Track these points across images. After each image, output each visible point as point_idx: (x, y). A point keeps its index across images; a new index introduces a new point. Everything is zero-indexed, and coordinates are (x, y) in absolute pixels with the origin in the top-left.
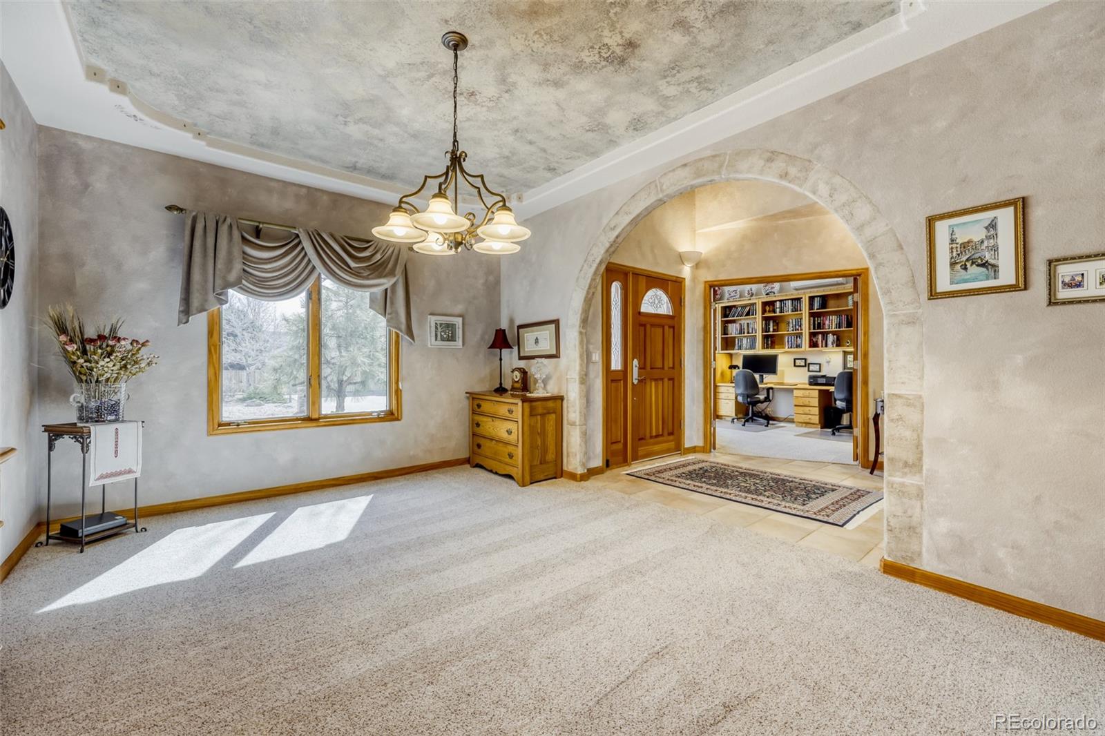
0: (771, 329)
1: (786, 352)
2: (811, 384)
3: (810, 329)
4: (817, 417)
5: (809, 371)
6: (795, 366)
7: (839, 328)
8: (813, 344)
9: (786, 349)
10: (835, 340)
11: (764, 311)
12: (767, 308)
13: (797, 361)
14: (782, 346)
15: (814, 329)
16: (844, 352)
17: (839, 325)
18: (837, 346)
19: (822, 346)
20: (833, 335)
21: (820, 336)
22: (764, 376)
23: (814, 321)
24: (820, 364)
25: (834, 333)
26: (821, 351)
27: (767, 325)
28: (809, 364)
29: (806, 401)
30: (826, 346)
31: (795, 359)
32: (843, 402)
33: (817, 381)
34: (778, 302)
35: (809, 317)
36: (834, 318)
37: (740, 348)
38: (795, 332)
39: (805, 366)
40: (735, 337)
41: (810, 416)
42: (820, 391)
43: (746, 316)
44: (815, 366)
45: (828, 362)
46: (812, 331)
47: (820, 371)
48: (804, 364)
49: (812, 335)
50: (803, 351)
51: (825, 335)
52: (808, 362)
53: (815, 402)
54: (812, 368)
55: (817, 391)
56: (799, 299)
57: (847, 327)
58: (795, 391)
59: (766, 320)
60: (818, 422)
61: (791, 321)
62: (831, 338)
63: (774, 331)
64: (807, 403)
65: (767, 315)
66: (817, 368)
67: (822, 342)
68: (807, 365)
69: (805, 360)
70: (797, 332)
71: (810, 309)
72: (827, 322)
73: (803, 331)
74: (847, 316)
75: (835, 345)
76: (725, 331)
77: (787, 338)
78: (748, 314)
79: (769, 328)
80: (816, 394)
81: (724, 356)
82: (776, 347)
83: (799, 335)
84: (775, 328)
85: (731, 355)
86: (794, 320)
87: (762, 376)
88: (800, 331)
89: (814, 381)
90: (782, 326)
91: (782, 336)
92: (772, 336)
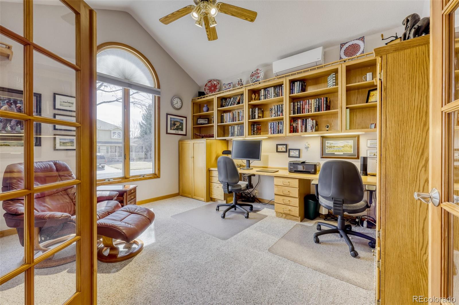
0: (257, 117)
1: (270, 138)
2: (291, 171)
3: (290, 114)
4: (297, 209)
5: (289, 156)
6: (277, 151)
7: (319, 111)
8: (293, 130)
9: (270, 135)
10: (314, 125)
11: (250, 99)
12: (253, 96)
13: (279, 147)
14: (266, 133)
15: (294, 113)
16: (323, 137)
17: (319, 109)
18: (316, 130)
19: (302, 131)
20: (313, 120)
21: (300, 121)
22: (251, 161)
23: (294, 106)
24: (299, 150)
25: (313, 117)
26: (300, 136)
27: (253, 112)
28: (289, 150)
29: (286, 190)
30: (306, 131)
31: (277, 145)
32: (330, 200)
33: (297, 168)
34: (262, 90)
35: (290, 102)
36: (313, 102)
37: (233, 135)
38: (276, 117)
39: (286, 152)
40: (228, 126)
41: (290, 207)
42: (300, 180)
43: (237, 104)
44: (295, 151)
45: (307, 148)
46: (292, 115)
47: (299, 157)
48: (285, 150)
49: (293, 120)
50: (284, 137)
51: (304, 119)
52: (289, 147)
53: (295, 192)
54: (292, 153)
55: (297, 181)
56: (280, 85)
57: (326, 110)
58: (275, 179)
59: (253, 107)
60: (298, 215)
61: (273, 107)
62: (310, 123)
63: (259, 117)
64: (286, 193)
65: (253, 102)
66: (296, 153)
67: (302, 127)
68: (287, 151)
69: (286, 145)
70: (279, 117)
71: (290, 93)
72: (307, 107)
73: (284, 117)
74: (327, 98)
75: (314, 130)
76: (222, 120)
77: (269, 125)
78: (239, 103)
79: (255, 115)
80: (296, 183)
81: (220, 142)
82: (261, 133)
83: (280, 121)
84: (260, 115)
85: (227, 142)
86: (276, 107)
87: (249, 161)
88: (281, 117)
89: (294, 168)
90: (267, 113)
91: (266, 122)
92: (258, 123)
